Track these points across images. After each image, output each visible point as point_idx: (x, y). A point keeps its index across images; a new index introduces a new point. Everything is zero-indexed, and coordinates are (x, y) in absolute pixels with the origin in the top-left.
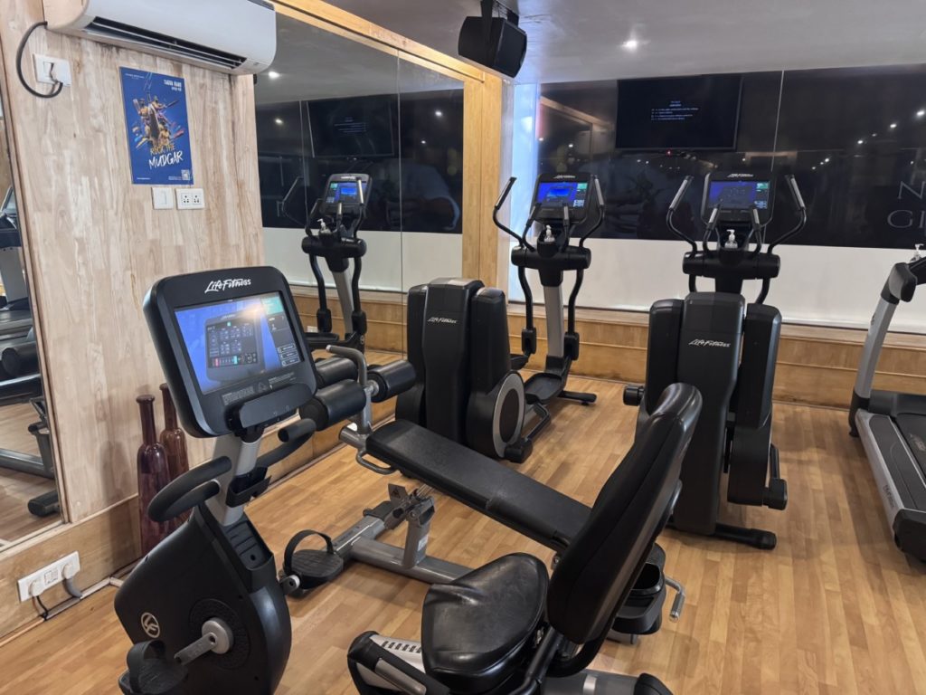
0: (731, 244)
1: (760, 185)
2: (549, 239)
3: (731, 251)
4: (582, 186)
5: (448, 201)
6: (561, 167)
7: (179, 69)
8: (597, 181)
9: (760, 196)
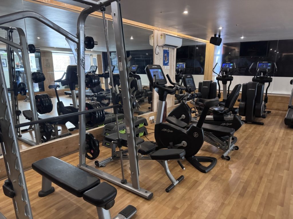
0: (262, 75)
1: (269, 64)
2: (224, 75)
3: (262, 77)
4: (232, 64)
5: (200, 68)
6: (227, 60)
7: (169, 49)
8: (235, 63)
9: (269, 66)
